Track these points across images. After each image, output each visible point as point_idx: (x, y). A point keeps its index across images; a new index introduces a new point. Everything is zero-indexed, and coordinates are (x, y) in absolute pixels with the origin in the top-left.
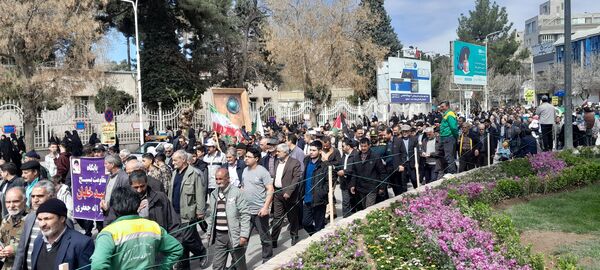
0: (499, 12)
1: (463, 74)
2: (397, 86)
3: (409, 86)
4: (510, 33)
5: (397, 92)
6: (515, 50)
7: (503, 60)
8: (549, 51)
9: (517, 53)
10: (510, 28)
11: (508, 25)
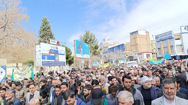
0: (93, 36)
1: (80, 54)
2: (46, 57)
3: (53, 58)
4: (96, 43)
5: (46, 60)
6: (98, 48)
7: (95, 51)
8: (106, 50)
9: (99, 49)
10: (96, 41)
11: (96, 40)
